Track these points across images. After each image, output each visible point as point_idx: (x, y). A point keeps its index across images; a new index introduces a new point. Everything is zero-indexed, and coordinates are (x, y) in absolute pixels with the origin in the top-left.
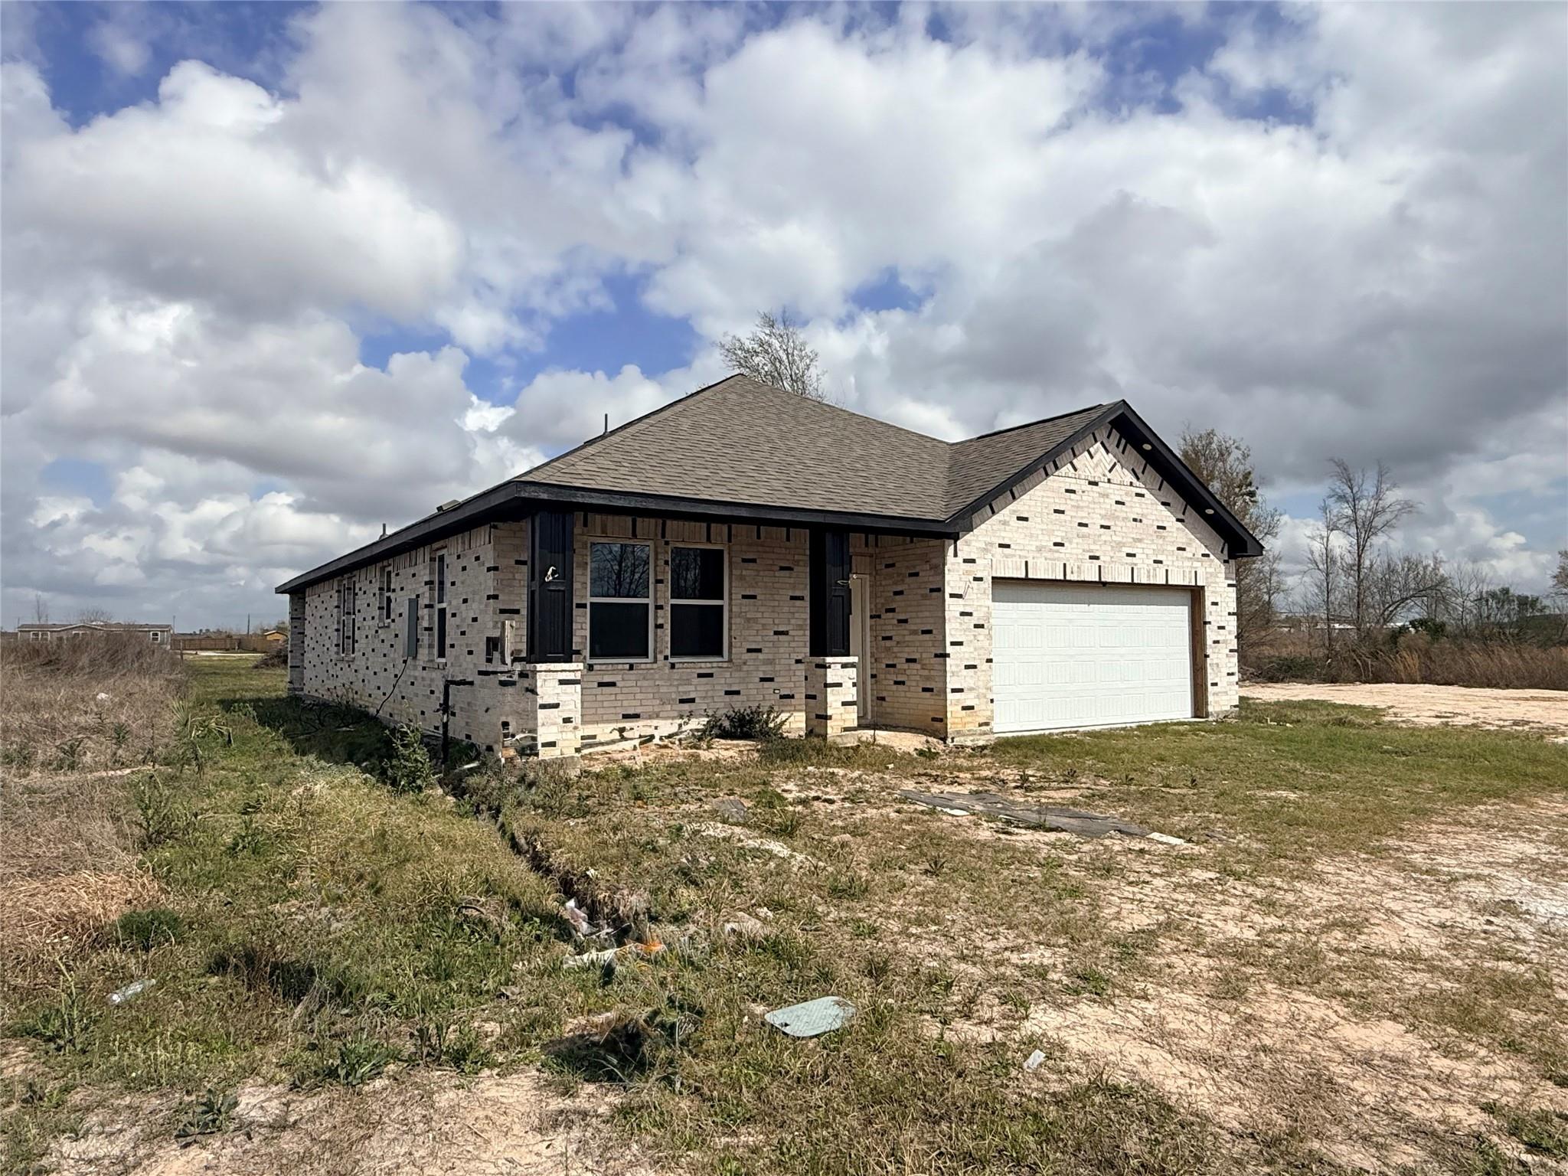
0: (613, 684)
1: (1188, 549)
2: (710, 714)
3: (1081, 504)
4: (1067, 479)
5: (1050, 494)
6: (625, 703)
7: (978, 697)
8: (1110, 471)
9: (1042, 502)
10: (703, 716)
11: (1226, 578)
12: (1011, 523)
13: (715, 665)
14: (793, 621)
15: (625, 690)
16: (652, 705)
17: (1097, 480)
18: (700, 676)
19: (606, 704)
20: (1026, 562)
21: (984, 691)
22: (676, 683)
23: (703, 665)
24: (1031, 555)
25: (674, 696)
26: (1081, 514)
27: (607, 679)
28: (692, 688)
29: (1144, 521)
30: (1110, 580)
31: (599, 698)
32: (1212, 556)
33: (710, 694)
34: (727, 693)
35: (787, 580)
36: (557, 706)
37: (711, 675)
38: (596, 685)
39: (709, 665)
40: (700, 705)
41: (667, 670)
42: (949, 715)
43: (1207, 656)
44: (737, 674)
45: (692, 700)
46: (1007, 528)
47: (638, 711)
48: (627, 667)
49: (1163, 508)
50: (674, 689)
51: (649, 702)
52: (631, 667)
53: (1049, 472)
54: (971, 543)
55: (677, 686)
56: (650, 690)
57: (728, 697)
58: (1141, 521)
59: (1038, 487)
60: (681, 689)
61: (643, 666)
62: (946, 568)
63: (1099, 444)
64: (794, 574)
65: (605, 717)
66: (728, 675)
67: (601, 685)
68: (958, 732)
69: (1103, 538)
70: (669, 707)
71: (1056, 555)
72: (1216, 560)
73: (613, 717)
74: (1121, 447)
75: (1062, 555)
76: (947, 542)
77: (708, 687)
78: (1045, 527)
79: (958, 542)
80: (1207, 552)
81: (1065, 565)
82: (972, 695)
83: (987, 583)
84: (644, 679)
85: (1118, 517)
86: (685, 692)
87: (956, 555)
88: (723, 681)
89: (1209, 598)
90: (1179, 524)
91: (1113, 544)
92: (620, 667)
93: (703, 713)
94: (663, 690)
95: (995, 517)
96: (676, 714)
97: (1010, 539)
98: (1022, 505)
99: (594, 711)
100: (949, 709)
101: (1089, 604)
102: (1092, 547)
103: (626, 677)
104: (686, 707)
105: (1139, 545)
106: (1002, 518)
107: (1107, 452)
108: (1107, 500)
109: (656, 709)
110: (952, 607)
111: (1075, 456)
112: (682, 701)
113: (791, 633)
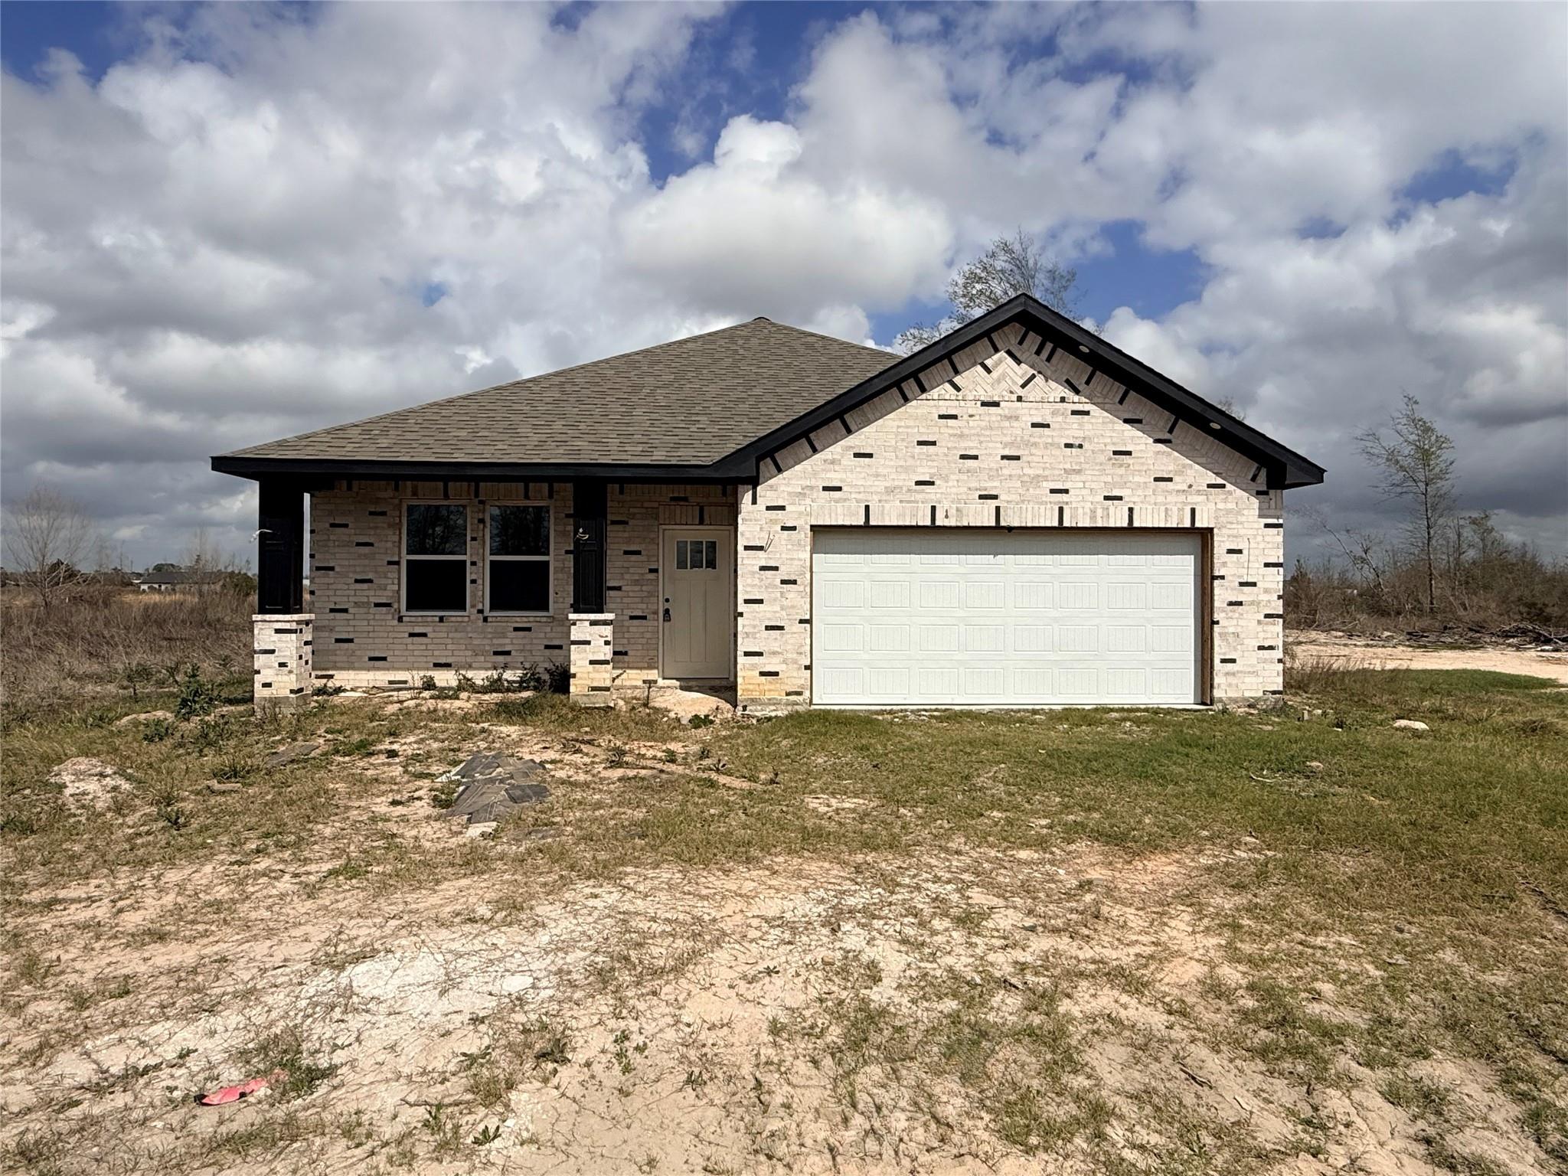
0: (424, 635)
1: (1176, 479)
2: (527, 665)
3: (966, 431)
4: (941, 402)
5: (911, 423)
6: (436, 653)
7: (785, 662)
8: (1023, 386)
9: (897, 434)
10: (518, 669)
11: (1260, 516)
12: (844, 462)
13: (531, 619)
14: (627, 576)
15: (435, 641)
16: (465, 656)
17: (996, 399)
18: (516, 629)
19: (416, 653)
20: (867, 508)
21: (795, 656)
22: (490, 636)
23: (518, 619)
24: (876, 498)
25: (487, 648)
26: (963, 444)
27: (417, 630)
28: (507, 641)
29: (1086, 445)
30: (1016, 524)
31: (410, 647)
32: (1229, 487)
33: (528, 647)
34: (547, 647)
35: (620, 534)
36: (272, 652)
37: (529, 629)
38: (407, 635)
39: (525, 619)
40: (516, 657)
41: (480, 623)
42: (740, 680)
43: (1214, 623)
44: (559, 629)
45: (508, 653)
46: (837, 468)
47: (449, 660)
48: (437, 619)
49: (1127, 426)
50: (486, 642)
51: (461, 653)
52: (441, 619)
53: (909, 395)
54: (777, 488)
55: (491, 639)
56: (462, 641)
57: (548, 652)
58: (1080, 446)
59: (891, 416)
60: (495, 641)
61: (453, 619)
62: (740, 518)
63: (1002, 354)
64: (628, 528)
65: (416, 665)
66: (548, 629)
67: (412, 635)
68: (753, 701)
69: (1006, 472)
70: (482, 659)
71: (919, 497)
72: (1239, 492)
73: (426, 665)
74: (1045, 354)
75: (928, 496)
76: (741, 488)
77: (525, 641)
78: (902, 463)
79: (759, 488)
80: (1220, 481)
81: (933, 508)
82: (776, 660)
83: (805, 536)
84: (456, 631)
85: (1035, 444)
86: (501, 645)
87: (754, 502)
88: (542, 635)
89: (1220, 545)
90: (1161, 447)
91: (1026, 479)
92: (429, 619)
93: (519, 665)
94: (476, 642)
95: (817, 456)
96: (490, 665)
97: (842, 480)
98: (864, 438)
99: (404, 659)
100: (739, 674)
101: (995, 555)
102: (984, 484)
103: (437, 629)
104: (501, 659)
105: (1077, 478)
106: (830, 457)
107: (1019, 362)
108: (1015, 424)
109: (468, 660)
110: (748, 562)
111: (957, 372)
112: (496, 653)
113: (624, 588)
